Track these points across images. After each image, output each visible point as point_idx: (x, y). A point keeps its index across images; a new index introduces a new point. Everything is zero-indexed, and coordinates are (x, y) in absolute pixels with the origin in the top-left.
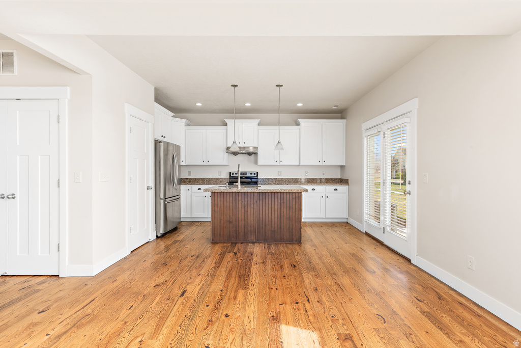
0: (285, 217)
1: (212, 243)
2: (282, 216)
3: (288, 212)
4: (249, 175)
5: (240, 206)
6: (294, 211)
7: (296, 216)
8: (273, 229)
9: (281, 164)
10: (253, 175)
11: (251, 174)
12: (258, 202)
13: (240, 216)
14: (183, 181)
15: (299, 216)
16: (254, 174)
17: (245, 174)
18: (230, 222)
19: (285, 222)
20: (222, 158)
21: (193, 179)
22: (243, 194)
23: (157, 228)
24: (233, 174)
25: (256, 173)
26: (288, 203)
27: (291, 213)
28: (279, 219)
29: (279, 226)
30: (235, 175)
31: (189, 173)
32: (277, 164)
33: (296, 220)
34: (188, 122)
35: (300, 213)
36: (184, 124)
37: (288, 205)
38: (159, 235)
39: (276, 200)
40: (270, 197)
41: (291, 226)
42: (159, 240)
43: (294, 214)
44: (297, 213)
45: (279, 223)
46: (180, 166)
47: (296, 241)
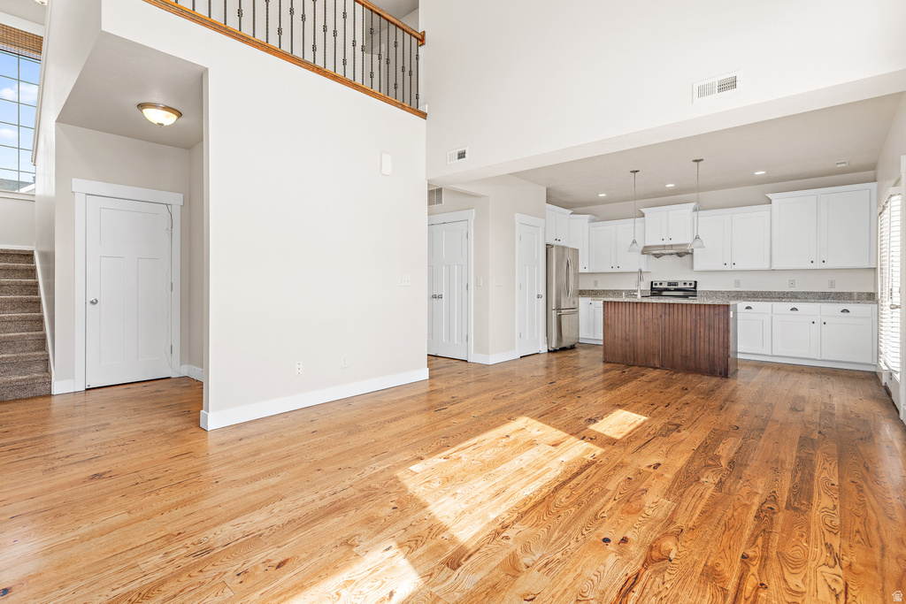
0: (702, 340)
1: (604, 362)
2: (698, 338)
3: (707, 332)
4: (681, 286)
5: (639, 321)
6: (716, 331)
7: (721, 339)
8: (684, 354)
9: (734, 268)
10: (688, 286)
11: (685, 284)
12: (663, 318)
13: (639, 333)
14: (582, 293)
15: (726, 340)
16: (690, 284)
17: (675, 284)
18: (626, 340)
19: (702, 346)
20: (638, 262)
21: (601, 291)
22: (643, 305)
23: (548, 342)
24: (656, 284)
25: (693, 283)
26: (707, 320)
27: (712, 335)
28: (693, 342)
29: (693, 351)
30: (658, 286)
31: (596, 283)
32: (728, 268)
33: (721, 345)
34: (593, 217)
35: (726, 336)
36: (587, 221)
37: (707, 323)
38: (551, 349)
39: (689, 315)
40: (680, 311)
41: (712, 353)
42: (551, 354)
43: (716, 336)
44: (721, 334)
45: (693, 346)
46: (578, 275)
47: (720, 373)
